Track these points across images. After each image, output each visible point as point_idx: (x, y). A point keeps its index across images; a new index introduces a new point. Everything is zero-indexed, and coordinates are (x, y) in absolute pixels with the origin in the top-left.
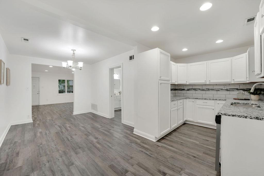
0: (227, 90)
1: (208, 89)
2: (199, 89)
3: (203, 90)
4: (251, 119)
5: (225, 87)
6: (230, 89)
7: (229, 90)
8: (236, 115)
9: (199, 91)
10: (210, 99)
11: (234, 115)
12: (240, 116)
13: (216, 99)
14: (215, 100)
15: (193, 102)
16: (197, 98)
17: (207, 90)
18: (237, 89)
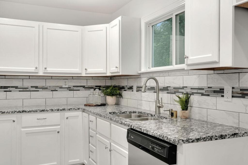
0: (69, 89)
1: (36, 87)
2: (16, 87)
3: (25, 89)
4: (216, 139)
5: (67, 83)
6: (74, 86)
7: (72, 88)
8: (201, 138)
9: (15, 91)
10: (52, 110)
11: (199, 139)
12: (205, 138)
13: (64, 109)
14: (61, 110)
15: (14, 121)
16: (23, 111)
17: (34, 89)
18: (84, 87)
